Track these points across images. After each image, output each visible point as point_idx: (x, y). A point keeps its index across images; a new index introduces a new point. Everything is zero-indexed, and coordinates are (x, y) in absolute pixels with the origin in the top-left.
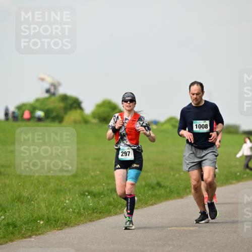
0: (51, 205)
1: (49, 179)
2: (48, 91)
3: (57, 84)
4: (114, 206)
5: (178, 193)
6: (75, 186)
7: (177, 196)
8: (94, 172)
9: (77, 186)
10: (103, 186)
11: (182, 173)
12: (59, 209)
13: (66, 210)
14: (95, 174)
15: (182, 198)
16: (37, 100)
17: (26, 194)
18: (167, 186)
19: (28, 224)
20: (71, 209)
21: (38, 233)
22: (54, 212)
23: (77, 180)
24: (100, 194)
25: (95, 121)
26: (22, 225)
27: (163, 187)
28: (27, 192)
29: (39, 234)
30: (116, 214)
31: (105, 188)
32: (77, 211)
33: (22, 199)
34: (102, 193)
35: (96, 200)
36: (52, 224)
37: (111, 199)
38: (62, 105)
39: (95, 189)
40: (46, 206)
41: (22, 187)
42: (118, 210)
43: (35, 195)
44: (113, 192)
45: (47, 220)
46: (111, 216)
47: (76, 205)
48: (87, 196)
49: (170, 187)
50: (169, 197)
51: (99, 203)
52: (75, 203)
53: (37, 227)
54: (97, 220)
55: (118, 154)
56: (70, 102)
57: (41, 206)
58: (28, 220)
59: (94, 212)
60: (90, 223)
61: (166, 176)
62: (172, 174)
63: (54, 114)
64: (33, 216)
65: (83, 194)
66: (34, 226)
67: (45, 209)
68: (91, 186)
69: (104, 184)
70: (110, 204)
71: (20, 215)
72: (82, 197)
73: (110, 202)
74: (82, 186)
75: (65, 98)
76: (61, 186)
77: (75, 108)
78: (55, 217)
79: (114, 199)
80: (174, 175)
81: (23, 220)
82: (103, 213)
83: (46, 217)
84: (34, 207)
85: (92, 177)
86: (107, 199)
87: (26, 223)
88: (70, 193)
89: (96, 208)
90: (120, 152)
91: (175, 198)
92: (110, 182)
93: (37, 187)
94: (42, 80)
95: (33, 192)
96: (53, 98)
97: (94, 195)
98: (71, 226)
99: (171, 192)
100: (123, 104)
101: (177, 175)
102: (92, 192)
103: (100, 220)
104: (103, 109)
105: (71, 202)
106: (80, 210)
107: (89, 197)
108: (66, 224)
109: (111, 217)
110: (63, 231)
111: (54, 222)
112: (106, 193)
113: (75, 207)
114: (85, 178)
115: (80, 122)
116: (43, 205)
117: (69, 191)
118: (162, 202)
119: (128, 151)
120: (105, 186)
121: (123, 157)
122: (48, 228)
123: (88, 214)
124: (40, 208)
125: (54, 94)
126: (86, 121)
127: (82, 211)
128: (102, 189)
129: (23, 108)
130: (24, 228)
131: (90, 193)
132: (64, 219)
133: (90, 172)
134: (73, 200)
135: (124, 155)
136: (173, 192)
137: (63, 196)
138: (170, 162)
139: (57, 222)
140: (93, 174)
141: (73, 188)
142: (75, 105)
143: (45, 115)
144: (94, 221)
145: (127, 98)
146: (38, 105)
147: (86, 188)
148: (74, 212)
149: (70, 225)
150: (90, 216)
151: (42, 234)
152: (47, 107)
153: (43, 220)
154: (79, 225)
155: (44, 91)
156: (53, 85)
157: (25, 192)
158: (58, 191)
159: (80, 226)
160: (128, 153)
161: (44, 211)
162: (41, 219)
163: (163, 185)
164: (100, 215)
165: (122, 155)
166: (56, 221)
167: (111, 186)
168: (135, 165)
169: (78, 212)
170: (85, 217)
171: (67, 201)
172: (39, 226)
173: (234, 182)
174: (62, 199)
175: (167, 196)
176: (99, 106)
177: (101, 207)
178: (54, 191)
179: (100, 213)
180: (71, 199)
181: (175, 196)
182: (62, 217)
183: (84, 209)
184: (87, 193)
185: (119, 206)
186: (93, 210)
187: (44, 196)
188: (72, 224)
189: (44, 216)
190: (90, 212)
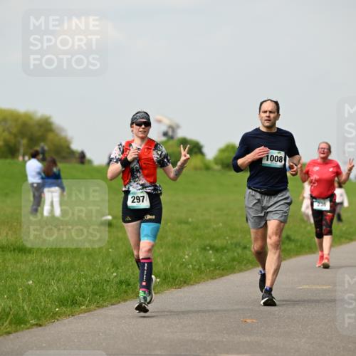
0: (168, 261)
1: (167, 231)
2: (165, 134)
3: (174, 126)
4: (239, 262)
5: (310, 248)
6: (196, 239)
7: (309, 251)
8: (217, 224)
9: (198, 239)
12: (178, 266)
14: (218, 226)
18: (298, 240)
20: (190, 266)
22: (172, 268)
23: (198, 233)
24: (223, 248)
25: (217, 167)
27: (293, 241)
30: (241, 271)
31: (229, 242)
32: (197, 267)
34: (226, 247)
35: (218, 255)
36: (169, 281)
37: (236, 254)
39: (218, 243)
40: (163, 262)
42: (243, 267)
45: (164, 277)
46: (235, 273)
47: (196, 261)
48: (209, 250)
49: (301, 241)
50: (300, 252)
51: (221, 258)
52: (195, 259)
54: (220, 277)
55: (126, 199)
59: (215, 269)
60: (212, 281)
61: (297, 228)
62: (303, 226)
65: (204, 249)
67: (162, 265)
68: (213, 239)
69: (227, 238)
70: (233, 259)
71: (133, 272)
72: (203, 252)
73: (234, 257)
74: (203, 239)
76: (179, 239)
77: (196, 153)
78: (173, 274)
79: (238, 254)
80: (305, 228)
82: (227, 270)
83: (163, 274)
85: (214, 230)
86: (230, 255)
88: (189, 247)
89: (218, 265)
90: (130, 197)
91: (306, 253)
92: (234, 235)
94: (159, 121)
96: (171, 142)
97: (216, 250)
98: (192, 285)
99: (302, 246)
103: (223, 278)
104: (226, 154)
105: (191, 257)
106: (200, 267)
107: (211, 252)
108: (185, 282)
109: (235, 275)
110: (182, 289)
111: (171, 280)
112: (229, 248)
113: (194, 263)
114: (206, 231)
115: (201, 169)
116: (159, 260)
117: (189, 245)
118: (291, 257)
119: (142, 195)
120: (228, 240)
121: (134, 204)
122: (166, 286)
123: (210, 271)
124: (156, 264)
125: (172, 138)
126: (207, 168)
127: (203, 267)
128: (226, 243)
131: (212, 248)
132: (182, 276)
133: (213, 224)
134: (193, 253)
135: (135, 200)
136: (304, 246)
137: (181, 251)
140: (215, 226)
141: (193, 242)
142: (196, 150)
144: (216, 278)
147: (208, 242)
148: (193, 268)
149: (190, 283)
150: (213, 273)
153: (159, 278)
155: (161, 134)
156: (170, 127)
158: (176, 246)
159: (200, 284)
160: (141, 199)
161: (161, 267)
162: (157, 276)
163: (293, 238)
164: (221, 272)
165: (133, 202)
166: (174, 279)
168: (149, 217)
169: (198, 269)
170: (206, 275)
171: (187, 257)
174: (181, 254)
175: (297, 251)
176: (222, 151)
177: (224, 263)
178: (172, 245)
179: (223, 270)
180: (191, 254)
181: (307, 250)
182: (181, 275)
183: (205, 265)
184: (208, 248)
185: (245, 262)
186: (215, 266)
187: (161, 250)
188: (192, 282)
189: (161, 273)
190: (211, 269)
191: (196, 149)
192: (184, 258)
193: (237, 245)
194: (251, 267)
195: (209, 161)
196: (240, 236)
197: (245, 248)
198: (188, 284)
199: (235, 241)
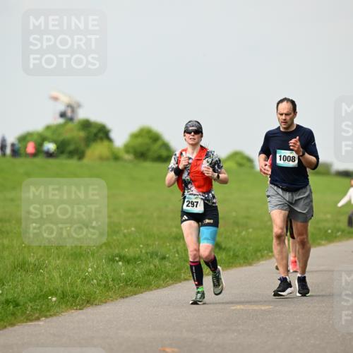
0: (67, 274)
2: (63, 115)
3: (75, 106)
4: (156, 277)
5: (245, 258)
7: (244, 262)
8: (128, 228)
9: (104, 248)
10: (140, 248)
11: (251, 230)
12: (79, 281)
13: (88, 282)
14: (129, 231)
15: (250, 264)
16: (48, 128)
17: (32, 260)
18: (230, 248)
19: (35, 302)
20: (95, 281)
21: (48, 314)
22: (71, 285)
24: (135, 259)
25: (128, 157)
26: (26, 303)
27: (224, 249)
28: (33, 256)
29: (51, 315)
30: (158, 288)
31: (143, 251)
32: (103, 282)
33: (27, 266)
34: (139, 257)
35: (130, 267)
36: (68, 301)
37: (152, 266)
38: (82, 134)
39: (129, 252)
40: (60, 277)
41: (26, 249)
42: (161, 282)
43: (44, 260)
44: (154, 256)
45: (62, 296)
46: (152, 290)
47: (102, 275)
48: (117, 262)
49: (234, 250)
50: (232, 263)
51: (134, 271)
52: (101, 273)
53: (48, 305)
54: (132, 295)
56: (94, 130)
57: (53, 276)
58: (35, 296)
59: (127, 285)
60: (122, 300)
61: (229, 234)
62: (237, 231)
63: (71, 147)
64: (42, 291)
65: (112, 260)
66: (43, 304)
67: (59, 280)
68: (123, 248)
69: (141, 246)
70: (149, 273)
71: (23, 288)
72: (111, 263)
73: (150, 270)
74: (111, 248)
75: (86, 125)
77: (101, 139)
78: (73, 292)
79: (155, 267)
80: (239, 233)
81: (28, 296)
82: (141, 286)
83: (60, 291)
84: (44, 278)
85: (125, 236)
86: (145, 267)
87: (33, 300)
88: (93, 257)
89: (130, 279)
90: (185, 201)
91: (241, 265)
92: (150, 242)
93: (48, 250)
94: (56, 99)
95: (41, 256)
96: (70, 125)
97: (127, 261)
98: (96, 305)
99: (236, 256)
100: (185, 136)
101: (244, 233)
102: (124, 256)
103: (136, 296)
104: (140, 140)
105: (96, 270)
106: (107, 282)
107: (120, 263)
108: (88, 302)
109: (151, 292)
110: (84, 311)
111: (71, 299)
112: (144, 258)
113: (100, 278)
114: (115, 237)
115: (107, 159)
116: (56, 274)
117: (93, 255)
119: (196, 200)
120: (142, 248)
122: (64, 306)
123: (119, 288)
124: (51, 279)
125: (71, 119)
126: (116, 158)
127: (111, 283)
128: (139, 252)
129: (29, 138)
130: (29, 308)
131: (122, 258)
133: (123, 228)
134: (98, 268)
135: (190, 205)
136: (237, 256)
137: (84, 262)
138: (234, 214)
139: (76, 299)
140: (125, 231)
141: (98, 251)
142: (101, 135)
143: (58, 148)
144: (127, 297)
145: (191, 128)
146: (48, 134)
147: (117, 251)
148: (99, 285)
149: (94, 303)
150: (123, 290)
151: (55, 315)
152: (61, 138)
153: (56, 296)
154: (106, 302)
155: (57, 115)
156: (69, 106)
157: (30, 256)
158: (77, 256)
159: (107, 304)
160: (195, 204)
161: (57, 283)
162: (53, 294)
163: (223, 246)
164: (135, 289)
165: (188, 205)
166: (75, 297)
167: (151, 248)
168: (207, 221)
169: (105, 286)
170: (114, 292)
171: (90, 270)
172: (50, 304)
173: (323, 242)
174: (83, 266)
175: (230, 263)
176: (135, 136)
177: (137, 278)
178: (72, 255)
179: (136, 286)
180: (95, 266)
181: (242, 262)
182: (83, 291)
183: (113, 280)
184: (117, 259)
185: (163, 277)
186: (127, 282)
187: (58, 262)
188: (97, 302)
189: (58, 290)
190: (121, 285)
191: (101, 133)
192: (87, 271)
193: (154, 254)
194: (171, 282)
195: (119, 149)
196: (157, 243)
197: (164, 258)
198: (92, 304)
199: (151, 249)
